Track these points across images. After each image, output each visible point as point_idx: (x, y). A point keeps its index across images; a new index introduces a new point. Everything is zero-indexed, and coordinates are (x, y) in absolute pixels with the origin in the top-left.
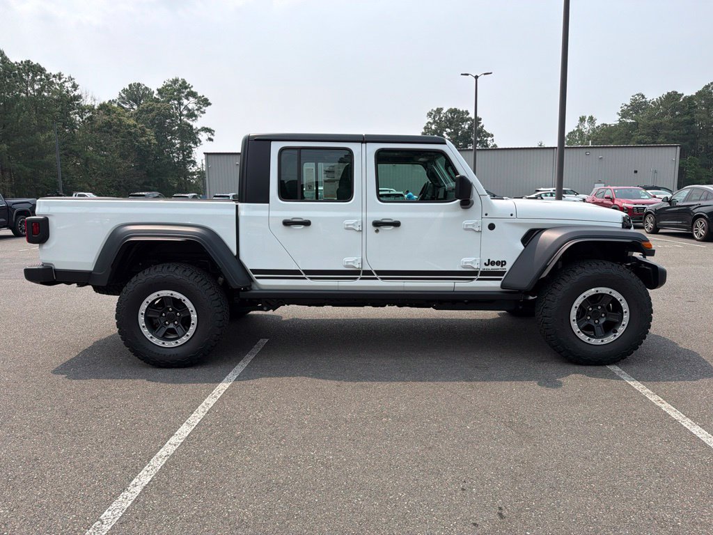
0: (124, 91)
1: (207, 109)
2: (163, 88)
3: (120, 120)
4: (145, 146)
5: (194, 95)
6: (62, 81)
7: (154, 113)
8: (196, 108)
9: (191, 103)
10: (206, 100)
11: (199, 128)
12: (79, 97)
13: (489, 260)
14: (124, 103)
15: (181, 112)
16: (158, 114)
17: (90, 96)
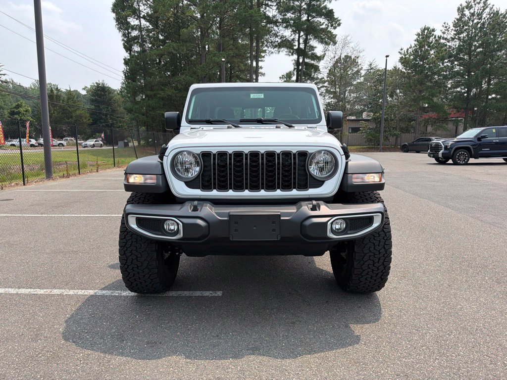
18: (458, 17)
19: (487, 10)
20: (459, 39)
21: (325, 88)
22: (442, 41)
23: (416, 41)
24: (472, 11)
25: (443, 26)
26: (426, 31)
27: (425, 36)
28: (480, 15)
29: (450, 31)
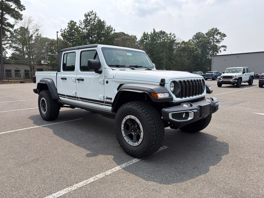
0: (195, 35)
1: (224, 38)
2: (208, 32)
3: (188, 46)
4: (196, 55)
5: (219, 33)
6: (171, 35)
7: (202, 42)
8: (220, 38)
9: (218, 37)
10: (225, 34)
11: (220, 46)
12: (176, 40)
13: (107, 97)
14: (194, 40)
15: (214, 41)
16: (204, 43)
17: (179, 39)
18: (85, 19)
19: (97, 18)
20: (87, 29)
21: (9, 44)
22: (79, 29)
23: (68, 26)
24: (90, 17)
25: (79, 22)
26: (72, 23)
27: (72, 24)
28: (94, 20)
29: (83, 25)
